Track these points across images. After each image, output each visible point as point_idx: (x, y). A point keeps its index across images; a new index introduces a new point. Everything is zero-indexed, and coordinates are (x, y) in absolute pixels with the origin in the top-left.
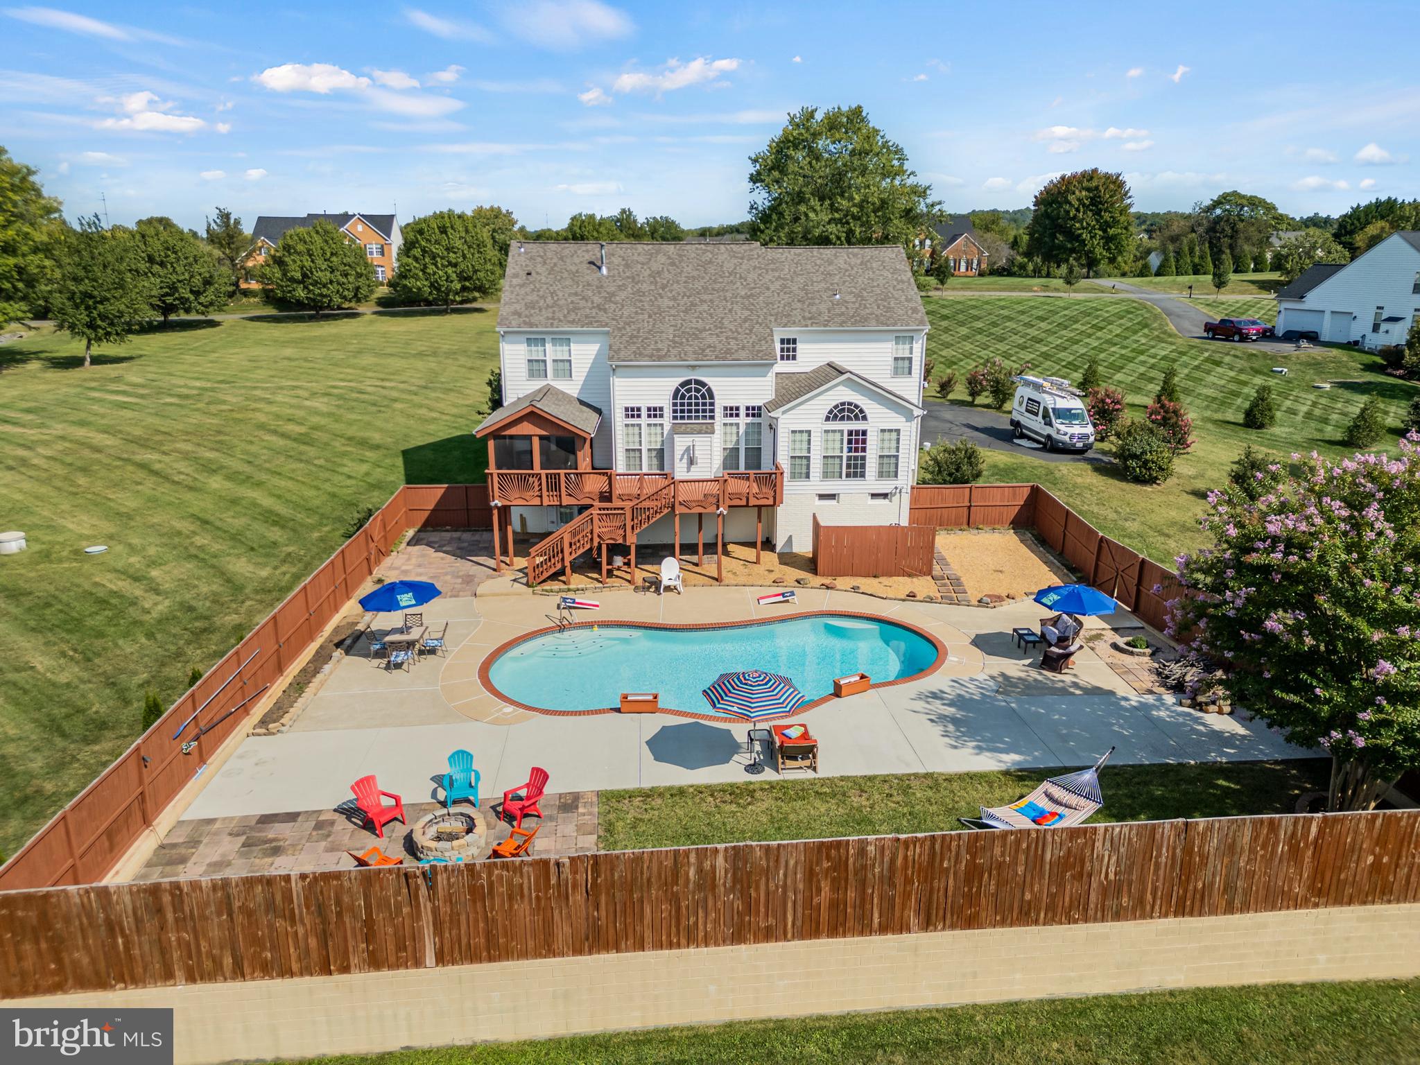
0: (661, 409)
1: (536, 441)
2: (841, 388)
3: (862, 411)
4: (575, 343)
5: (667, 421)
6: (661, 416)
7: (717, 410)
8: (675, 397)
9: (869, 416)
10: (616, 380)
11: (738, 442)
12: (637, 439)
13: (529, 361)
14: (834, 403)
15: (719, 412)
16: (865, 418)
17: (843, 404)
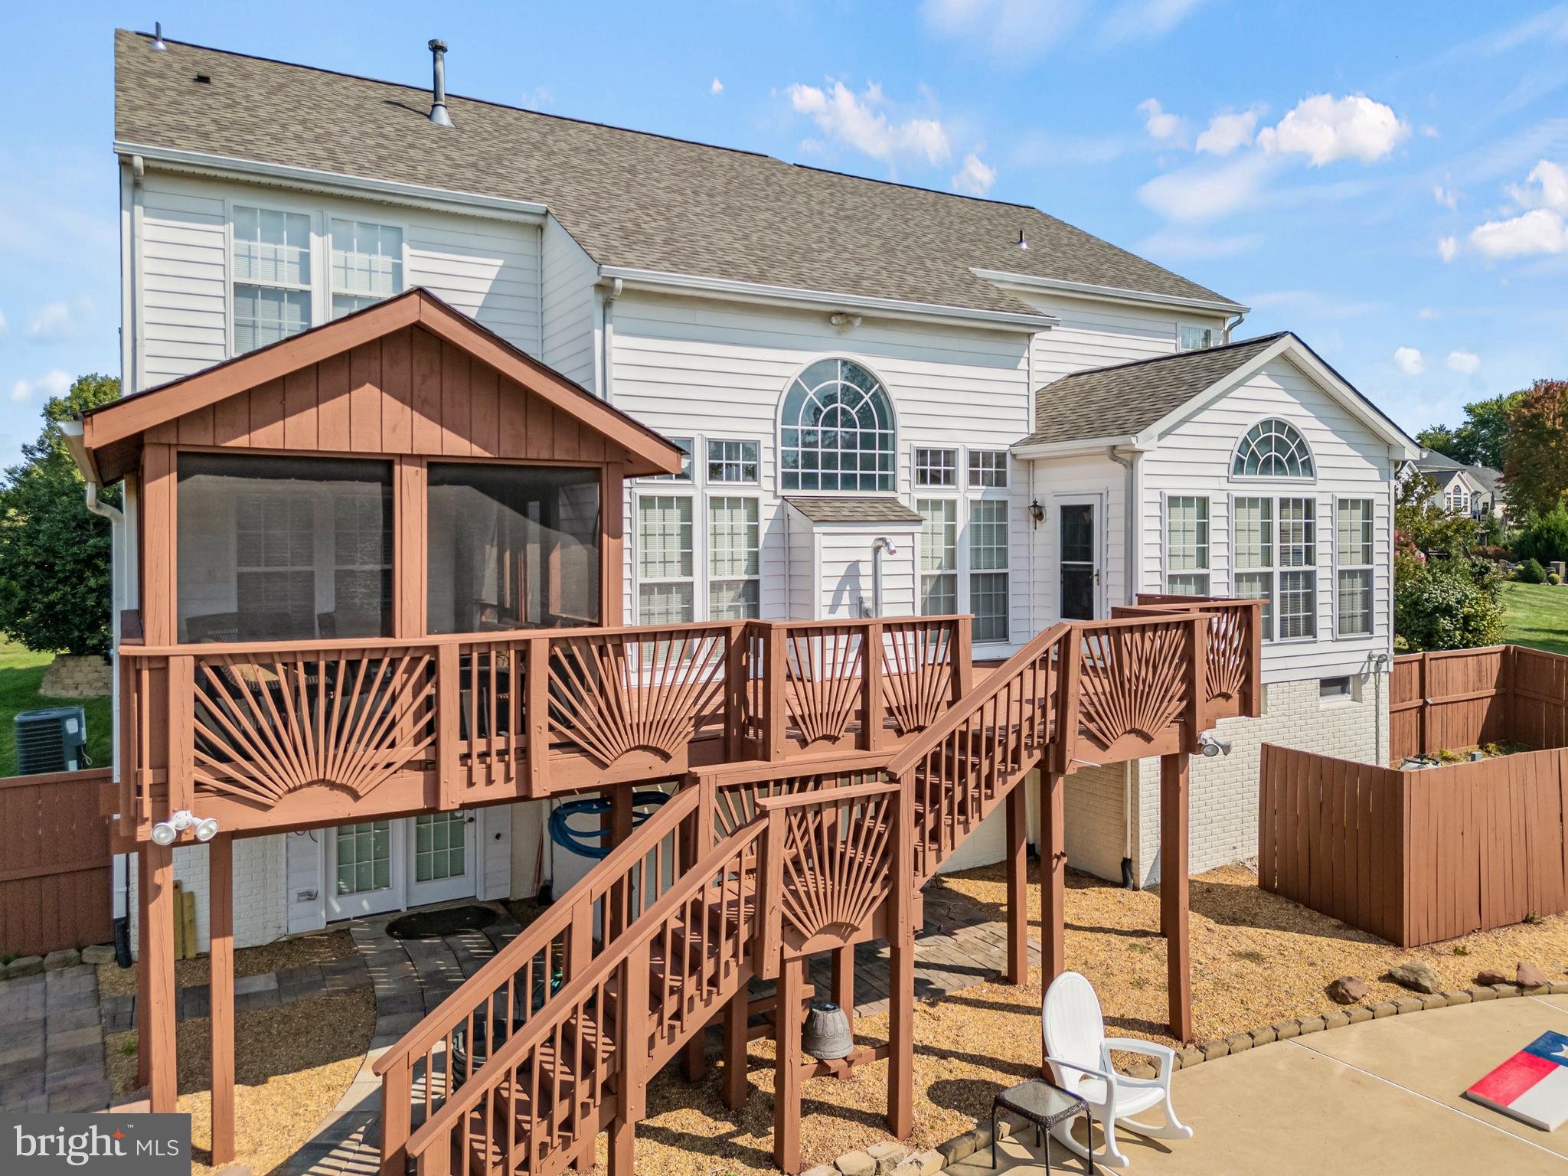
0: (751, 450)
1: (412, 484)
2: (1262, 380)
3: (1302, 447)
4: (416, 244)
5: (766, 490)
6: (751, 473)
7: (903, 461)
8: (789, 416)
9: (1318, 462)
10: (615, 341)
11: (952, 558)
12: (675, 549)
13: (243, 290)
14: (1253, 421)
15: (905, 468)
16: (1308, 467)
17: (1267, 424)
